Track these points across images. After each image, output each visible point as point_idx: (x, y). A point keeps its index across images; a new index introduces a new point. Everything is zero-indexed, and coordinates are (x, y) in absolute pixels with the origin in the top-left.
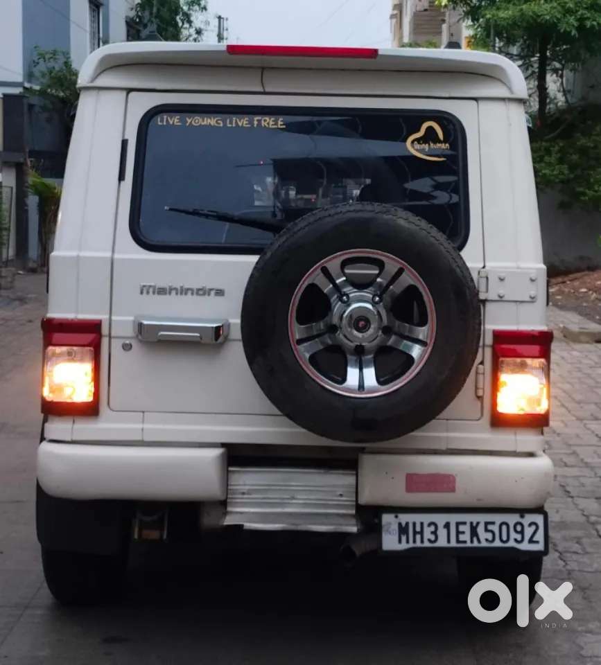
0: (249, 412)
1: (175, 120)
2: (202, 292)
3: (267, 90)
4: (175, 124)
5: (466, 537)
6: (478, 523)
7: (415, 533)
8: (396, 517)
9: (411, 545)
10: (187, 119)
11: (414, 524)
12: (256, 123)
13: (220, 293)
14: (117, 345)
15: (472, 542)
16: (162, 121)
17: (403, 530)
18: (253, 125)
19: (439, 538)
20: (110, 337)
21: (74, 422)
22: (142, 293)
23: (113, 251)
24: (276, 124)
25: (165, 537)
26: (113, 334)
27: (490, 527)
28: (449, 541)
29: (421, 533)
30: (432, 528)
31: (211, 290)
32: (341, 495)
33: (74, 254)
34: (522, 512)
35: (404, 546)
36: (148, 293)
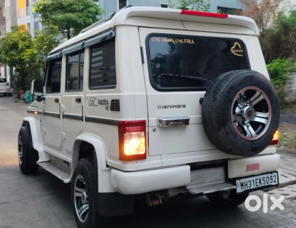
0: (196, 150)
1: (158, 39)
2: (179, 106)
3: (187, 29)
4: (158, 41)
5: (258, 184)
6: (261, 179)
7: (245, 185)
8: (240, 181)
9: (245, 190)
10: (162, 39)
11: (245, 182)
12: (185, 41)
13: (184, 106)
14: (151, 130)
15: (260, 185)
16: (153, 40)
17: (242, 185)
18: (184, 42)
19: (252, 185)
20: (148, 126)
21: (136, 162)
22: (158, 108)
23: (146, 92)
24: (191, 42)
25: (161, 203)
26: (150, 126)
27: (264, 179)
28: (254, 186)
29: (247, 185)
30: (250, 183)
31: (181, 105)
32: (221, 176)
33: (132, 94)
34: (271, 173)
35: (243, 190)
36: (160, 108)
